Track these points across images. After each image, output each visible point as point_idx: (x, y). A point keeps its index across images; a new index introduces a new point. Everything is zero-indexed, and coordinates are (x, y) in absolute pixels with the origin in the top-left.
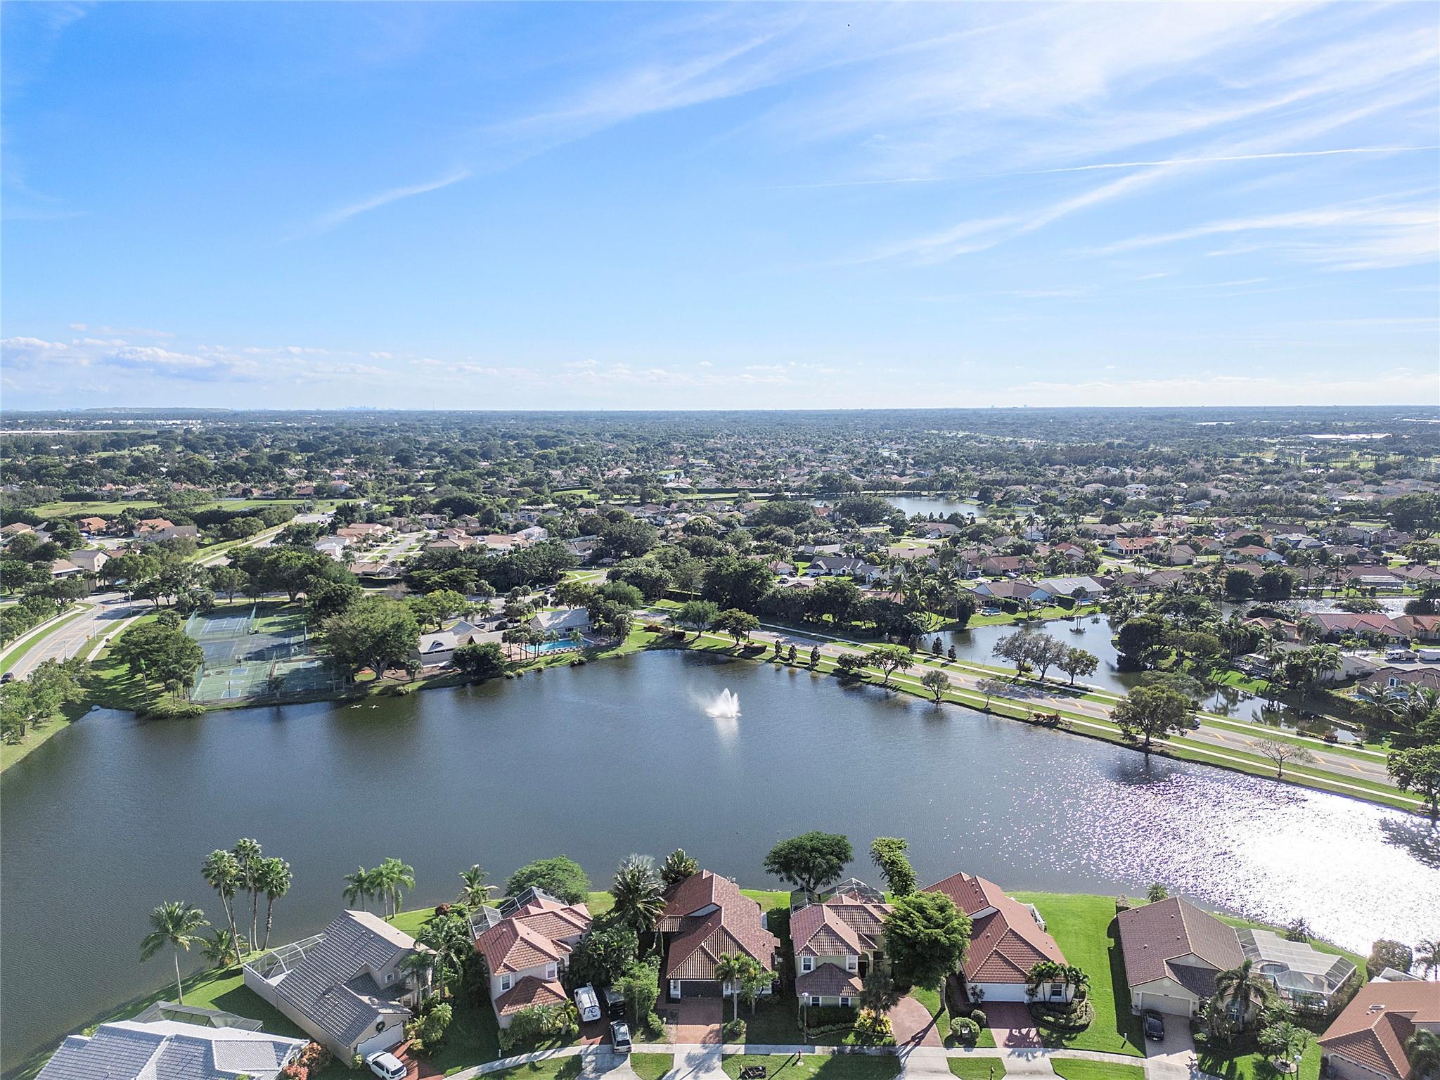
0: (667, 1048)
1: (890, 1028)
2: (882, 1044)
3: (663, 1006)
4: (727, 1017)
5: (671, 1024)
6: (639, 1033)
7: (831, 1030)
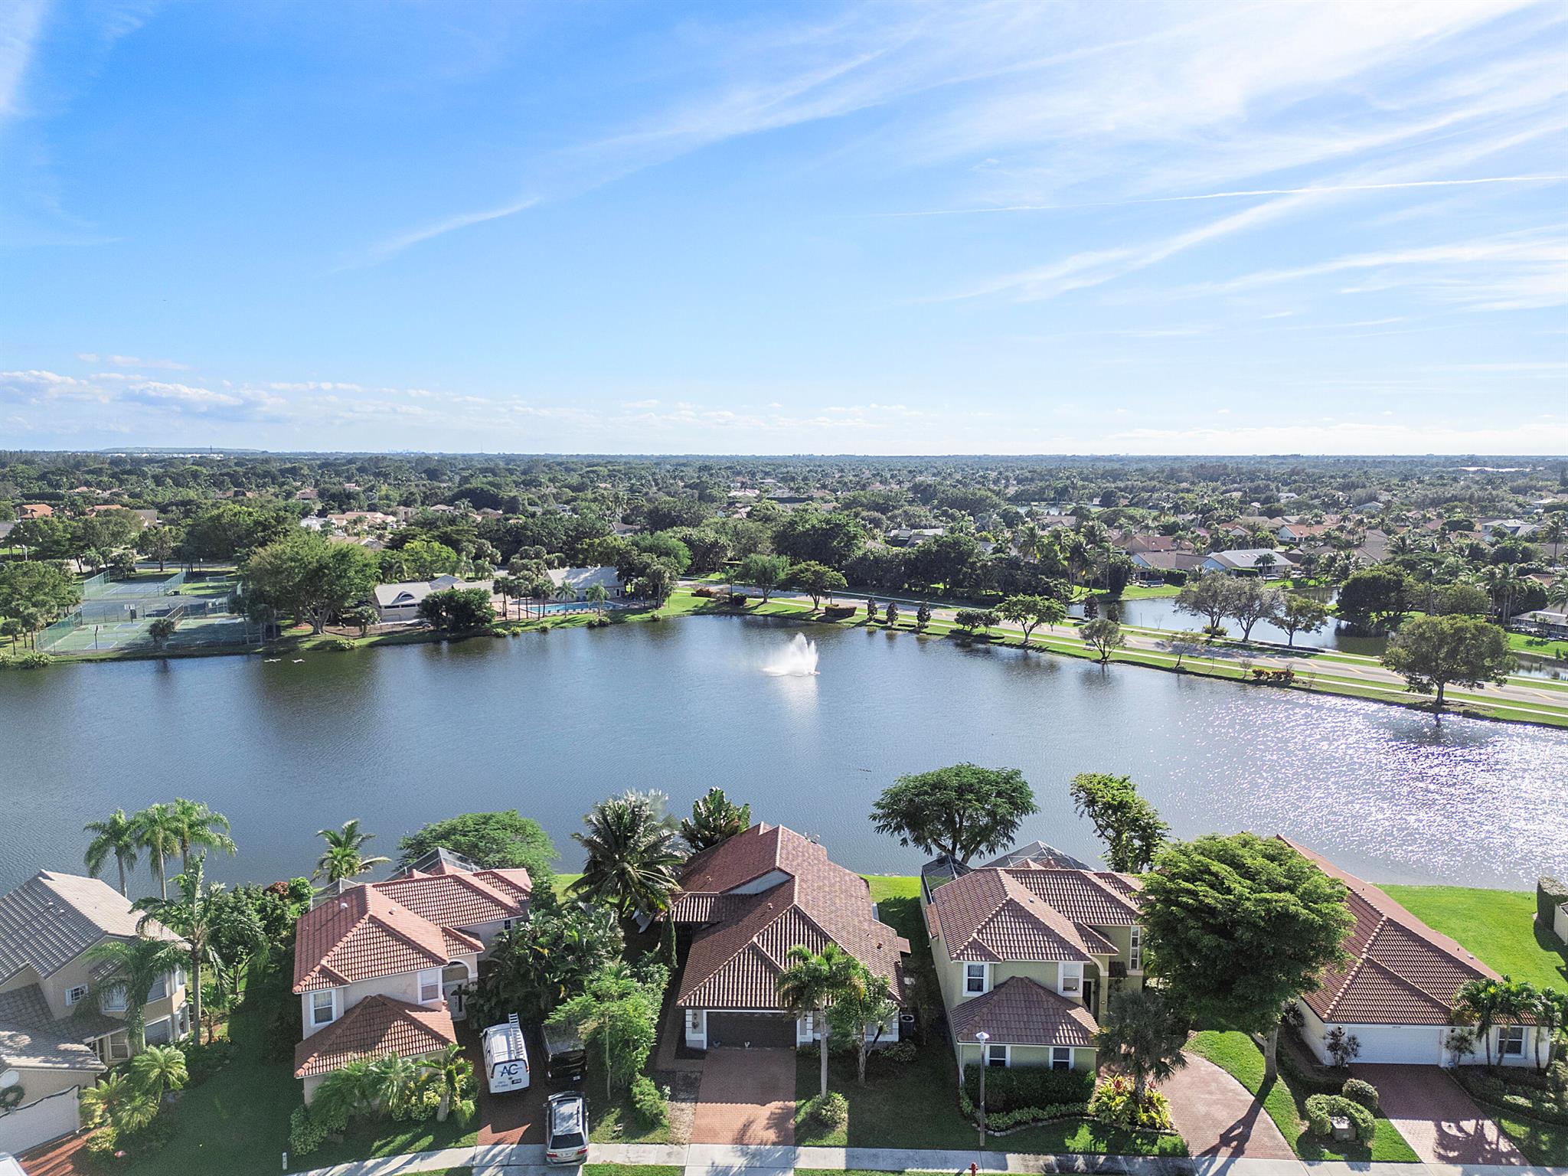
0: (669, 1154)
1: (1168, 1115)
2: (1156, 1150)
3: (665, 1063)
4: (806, 1088)
5: (683, 1100)
6: (610, 1120)
7: (1035, 1120)
